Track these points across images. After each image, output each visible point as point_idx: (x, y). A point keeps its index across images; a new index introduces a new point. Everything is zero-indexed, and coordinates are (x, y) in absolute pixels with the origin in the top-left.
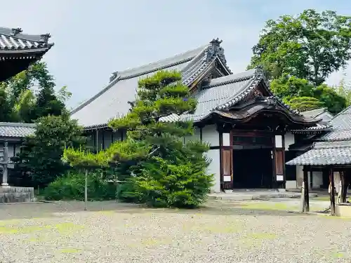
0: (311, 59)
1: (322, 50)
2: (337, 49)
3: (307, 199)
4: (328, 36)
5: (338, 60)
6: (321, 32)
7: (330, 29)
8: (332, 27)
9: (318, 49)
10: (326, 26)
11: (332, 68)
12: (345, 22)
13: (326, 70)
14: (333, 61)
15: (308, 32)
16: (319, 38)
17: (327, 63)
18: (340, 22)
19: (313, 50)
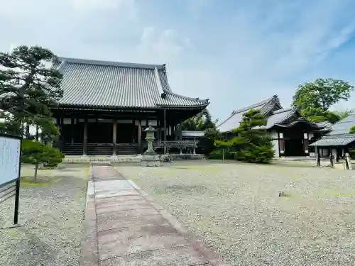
0: (321, 100)
2: (334, 94)
3: (319, 161)
4: (329, 89)
5: (335, 99)
6: (325, 88)
7: (330, 86)
9: (324, 95)
11: (332, 103)
12: (338, 82)
13: (329, 104)
14: (332, 100)
15: (319, 88)
16: (325, 90)
17: (329, 101)
18: (335, 82)
19: (322, 96)
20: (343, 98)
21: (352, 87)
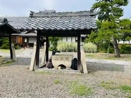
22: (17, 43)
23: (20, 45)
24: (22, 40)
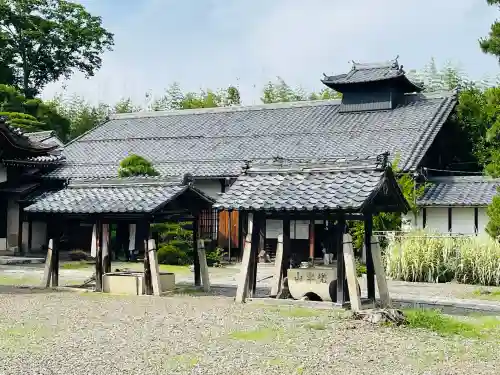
0: (19, 60)
1: (36, 47)
2: (56, 49)
4: (48, 27)
5: (58, 65)
6: (37, 20)
7: (49, 18)
8: (52, 16)
9: (31, 46)
10: (44, 12)
11: (49, 75)
12: (72, 11)
13: (41, 78)
14: (51, 65)
15: (17, 17)
16: (34, 29)
17: (42, 68)
18: (65, 10)
19: (24, 47)
20: (82, 65)
21: (110, 36)
22: (215, 237)
23: (226, 250)
24: (237, 225)
